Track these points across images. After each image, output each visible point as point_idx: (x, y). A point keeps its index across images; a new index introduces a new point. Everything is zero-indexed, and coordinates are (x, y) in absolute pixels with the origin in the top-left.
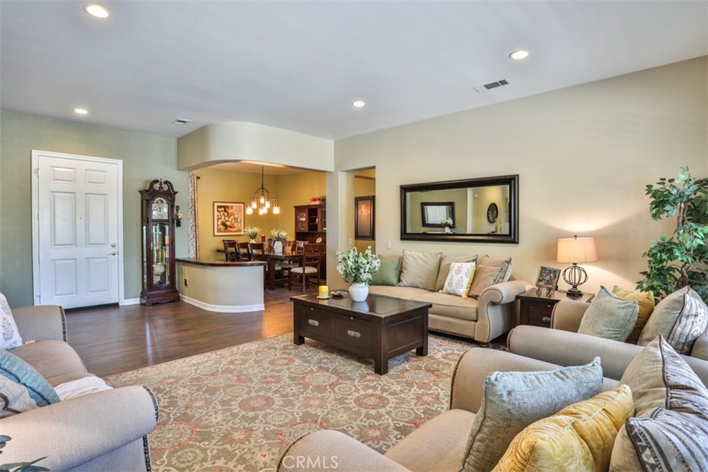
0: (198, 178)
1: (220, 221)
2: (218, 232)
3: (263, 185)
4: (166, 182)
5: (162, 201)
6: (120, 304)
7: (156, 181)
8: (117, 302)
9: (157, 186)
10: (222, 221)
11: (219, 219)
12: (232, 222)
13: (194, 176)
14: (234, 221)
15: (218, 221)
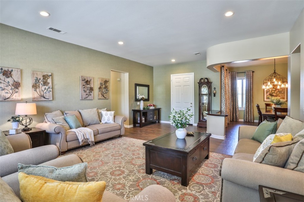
2: (267, 99)
3: (275, 71)
4: (206, 78)
5: (205, 86)
6: (193, 125)
7: (202, 79)
8: (192, 124)
9: (202, 81)
10: (269, 93)
11: (268, 92)
12: (277, 94)
13: (250, 71)
14: (278, 93)
15: (267, 93)
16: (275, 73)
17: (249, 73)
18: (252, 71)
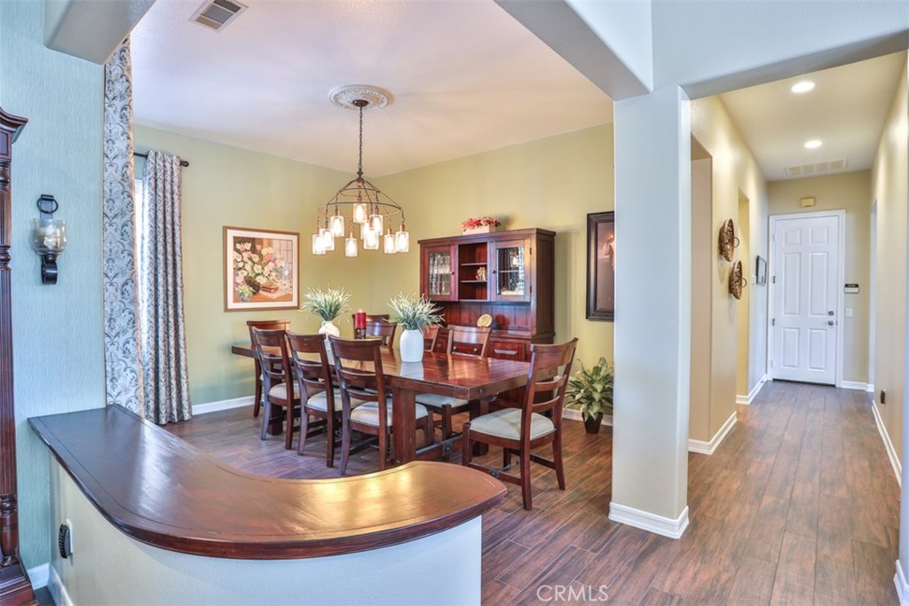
0: (184, 164)
1: (242, 274)
2: (236, 300)
3: (360, 172)
10: (246, 274)
11: (240, 269)
12: (271, 278)
13: (171, 156)
14: (274, 274)
15: (236, 275)
16: (360, 180)
17: (168, 165)
18: (178, 157)
